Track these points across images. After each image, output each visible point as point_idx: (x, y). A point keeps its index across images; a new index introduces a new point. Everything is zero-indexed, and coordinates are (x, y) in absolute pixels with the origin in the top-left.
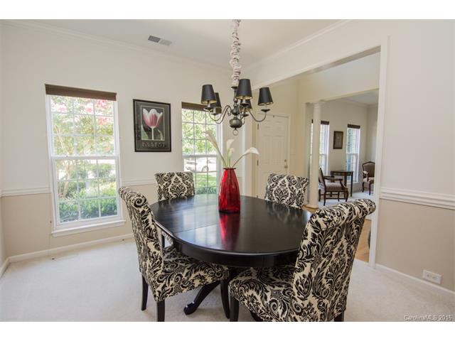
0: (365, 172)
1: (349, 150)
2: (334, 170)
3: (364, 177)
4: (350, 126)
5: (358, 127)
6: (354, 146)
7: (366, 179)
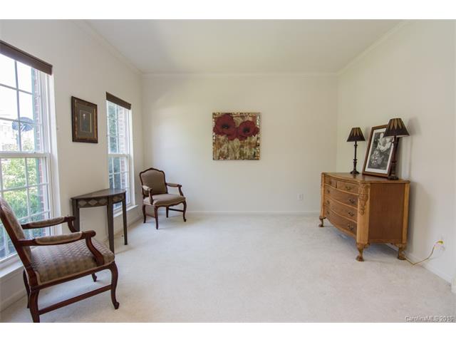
0: (146, 188)
1: (113, 148)
2: (77, 194)
3: (145, 196)
4: (110, 97)
5: (128, 106)
6: (122, 140)
7: (147, 200)
